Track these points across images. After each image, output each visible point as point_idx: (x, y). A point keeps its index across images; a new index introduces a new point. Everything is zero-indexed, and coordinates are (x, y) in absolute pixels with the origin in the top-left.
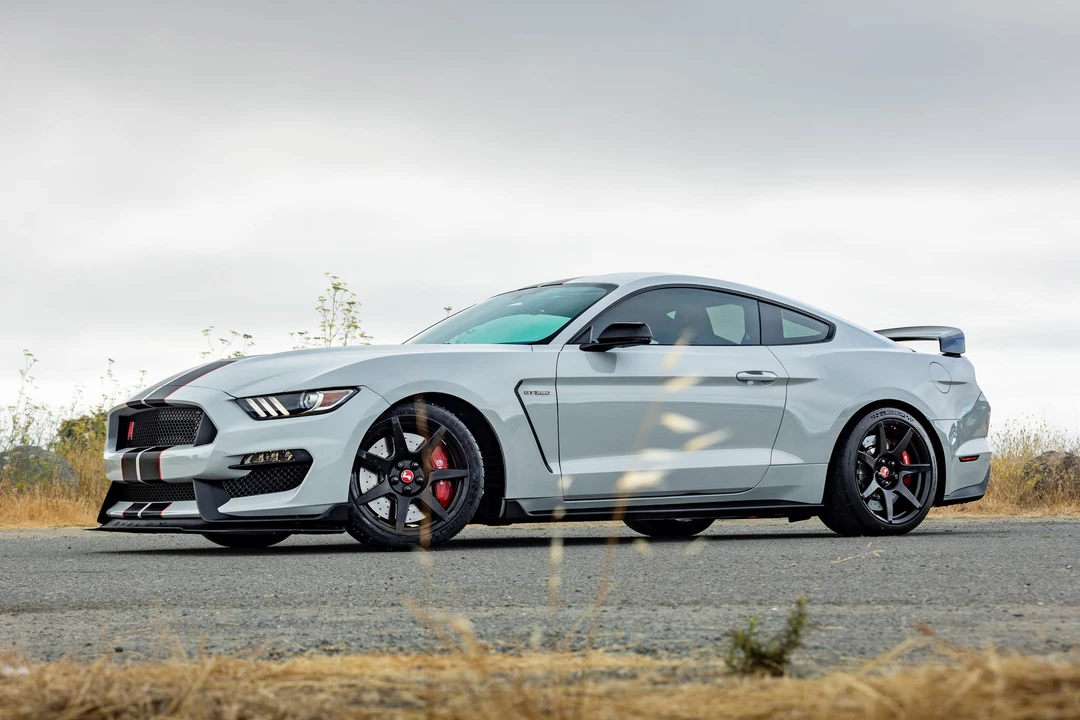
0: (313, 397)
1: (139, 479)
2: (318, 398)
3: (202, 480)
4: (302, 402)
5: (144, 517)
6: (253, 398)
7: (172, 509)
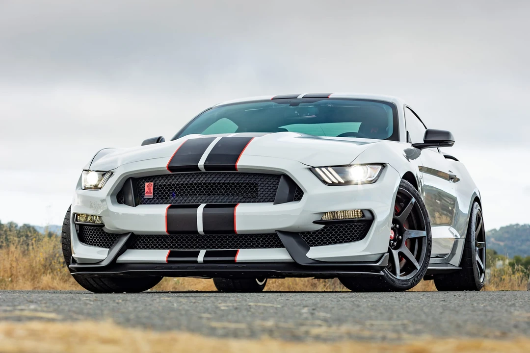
1: (200, 228)
3: (283, 232)
5: (205, 262)
6: (320, 167)
7: (244, 255)
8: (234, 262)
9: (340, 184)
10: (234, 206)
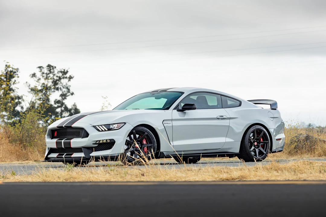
1: (63, 147)
2: (116, 126)
3: (84, 147)
4: (111, 127)
5: (65, 157)
6: (98, 126)
7: (75, 155)
8: (71, 157)
9: (105, 131)
10: (71, 139)
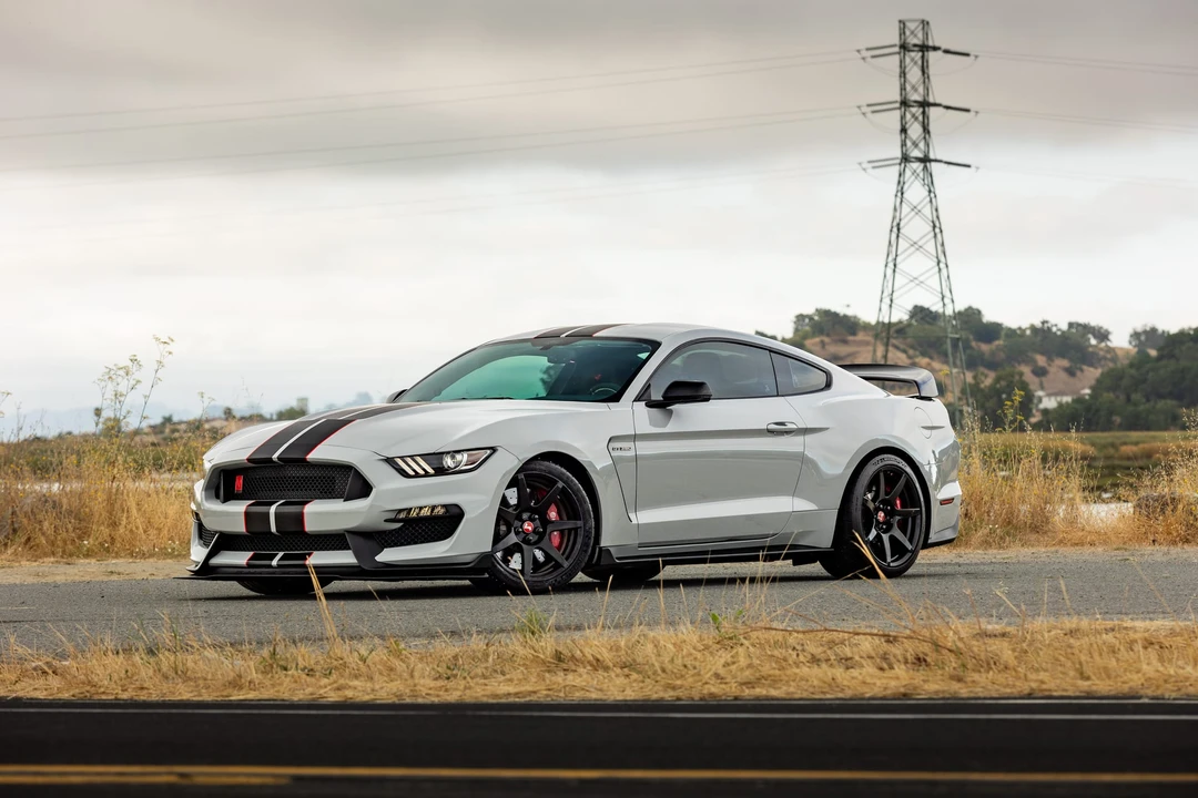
0: (459, 457)
1: (273, 529)
2: (464, 458)
3: (354, 533)
4: (448, 462)
5: (279, 566)
6: (401, 458)
7: (318, 558)
8: (305, 566)
9: (427, 474)
10: (305, 503)
